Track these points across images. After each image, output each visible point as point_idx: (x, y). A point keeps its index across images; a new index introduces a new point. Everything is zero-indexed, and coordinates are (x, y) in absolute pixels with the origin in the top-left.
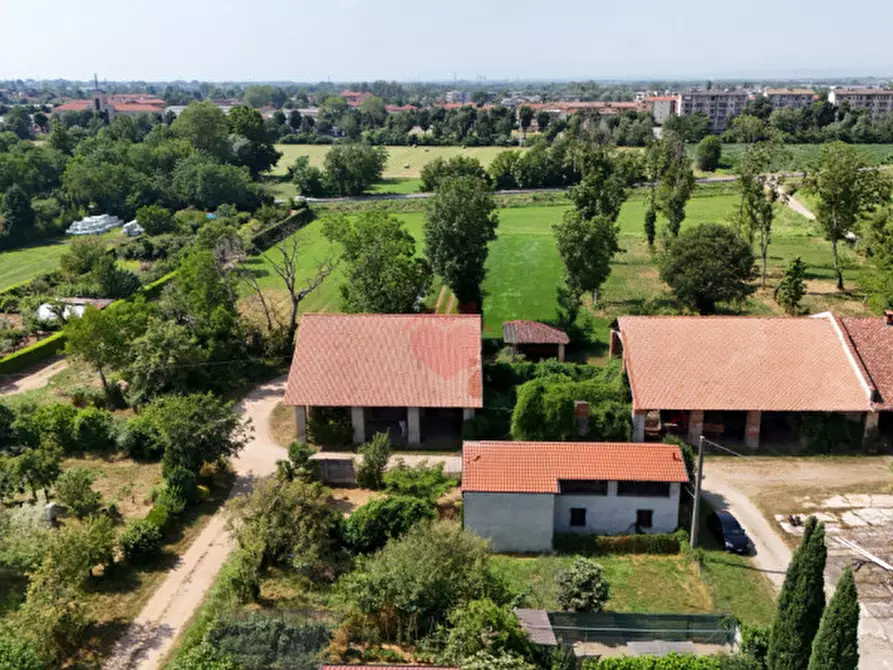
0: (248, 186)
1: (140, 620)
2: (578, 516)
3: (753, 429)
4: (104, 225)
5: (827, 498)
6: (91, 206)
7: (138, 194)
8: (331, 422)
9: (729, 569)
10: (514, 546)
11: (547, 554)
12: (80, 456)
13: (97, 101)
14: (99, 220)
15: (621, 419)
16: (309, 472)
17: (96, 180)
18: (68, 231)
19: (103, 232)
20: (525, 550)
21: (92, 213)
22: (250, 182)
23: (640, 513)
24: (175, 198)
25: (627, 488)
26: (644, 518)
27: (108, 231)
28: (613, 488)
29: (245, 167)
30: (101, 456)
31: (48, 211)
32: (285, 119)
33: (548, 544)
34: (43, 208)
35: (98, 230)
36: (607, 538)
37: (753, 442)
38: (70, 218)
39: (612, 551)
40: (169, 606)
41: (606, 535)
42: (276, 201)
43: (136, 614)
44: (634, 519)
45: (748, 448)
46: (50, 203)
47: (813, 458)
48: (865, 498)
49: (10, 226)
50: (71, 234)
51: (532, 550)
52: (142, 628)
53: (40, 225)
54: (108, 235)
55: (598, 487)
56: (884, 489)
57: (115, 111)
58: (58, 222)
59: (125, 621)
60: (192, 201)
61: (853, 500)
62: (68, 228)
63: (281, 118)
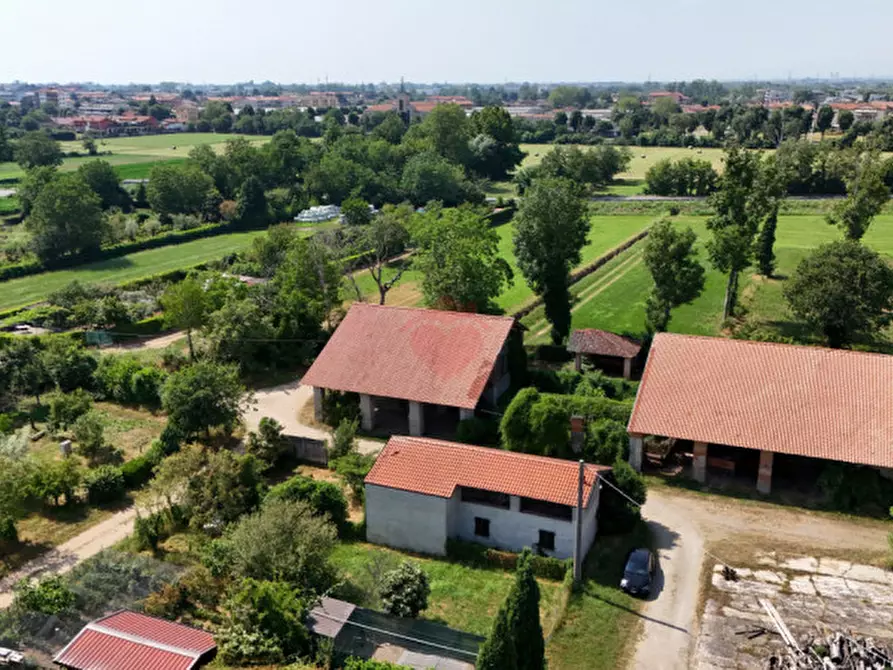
0: (461, 184)
1: (61, 548)
2: (483, 526)
3: (765, 471)
4: (327, 214)
5: (795, 558)
6: (325, 197)
7: (361, 187)
8: (338, 405)
9: (608, 607)
10: (412, 544)
11: (436, 557)
12: (136, 408)
13: (401, 102)
14: (323, 209)
15: (615, 440)
16: (271, 446)
17: (328, 173)
18: (296, 218)
19: (324, 221)
20: (421, 550)
21: (322, 203)
22: (464, 180)
23: (543, 533)
24: (394, 192)
25: (529, 505)
26: (547, 540)
27: (329, 220)
28: (515, 503)
29: (461, 165)
30: (150, 410)
31: (280, 200)
32: (567, 119)
33: (441, 549)
34: (275, 197)
35: (320, 218)
36: (498, 552)
37: (763, 485)
38: (300, 207)
39: (500, 566)
40: (93, 540)
41: (497, 549)
42: (488, 199)
43: (62, 542)
44: (536, 539)
45: (758, 492)
46: (281, 193)
47: (824, 514)
48: (844, 565)
49: (243, 211)
50: (297, 221)
51: (427, 551)
52: (58, 553)
53: (271, 211)
54: (329, 223)
55: (500, 500)
56: (875, 561)
57: (416, 111)
58: (289, 209)
59: (50, 546)
60: (408, 196)
61: (826, 565)
62: (296, 216)
63: (562, 119)
